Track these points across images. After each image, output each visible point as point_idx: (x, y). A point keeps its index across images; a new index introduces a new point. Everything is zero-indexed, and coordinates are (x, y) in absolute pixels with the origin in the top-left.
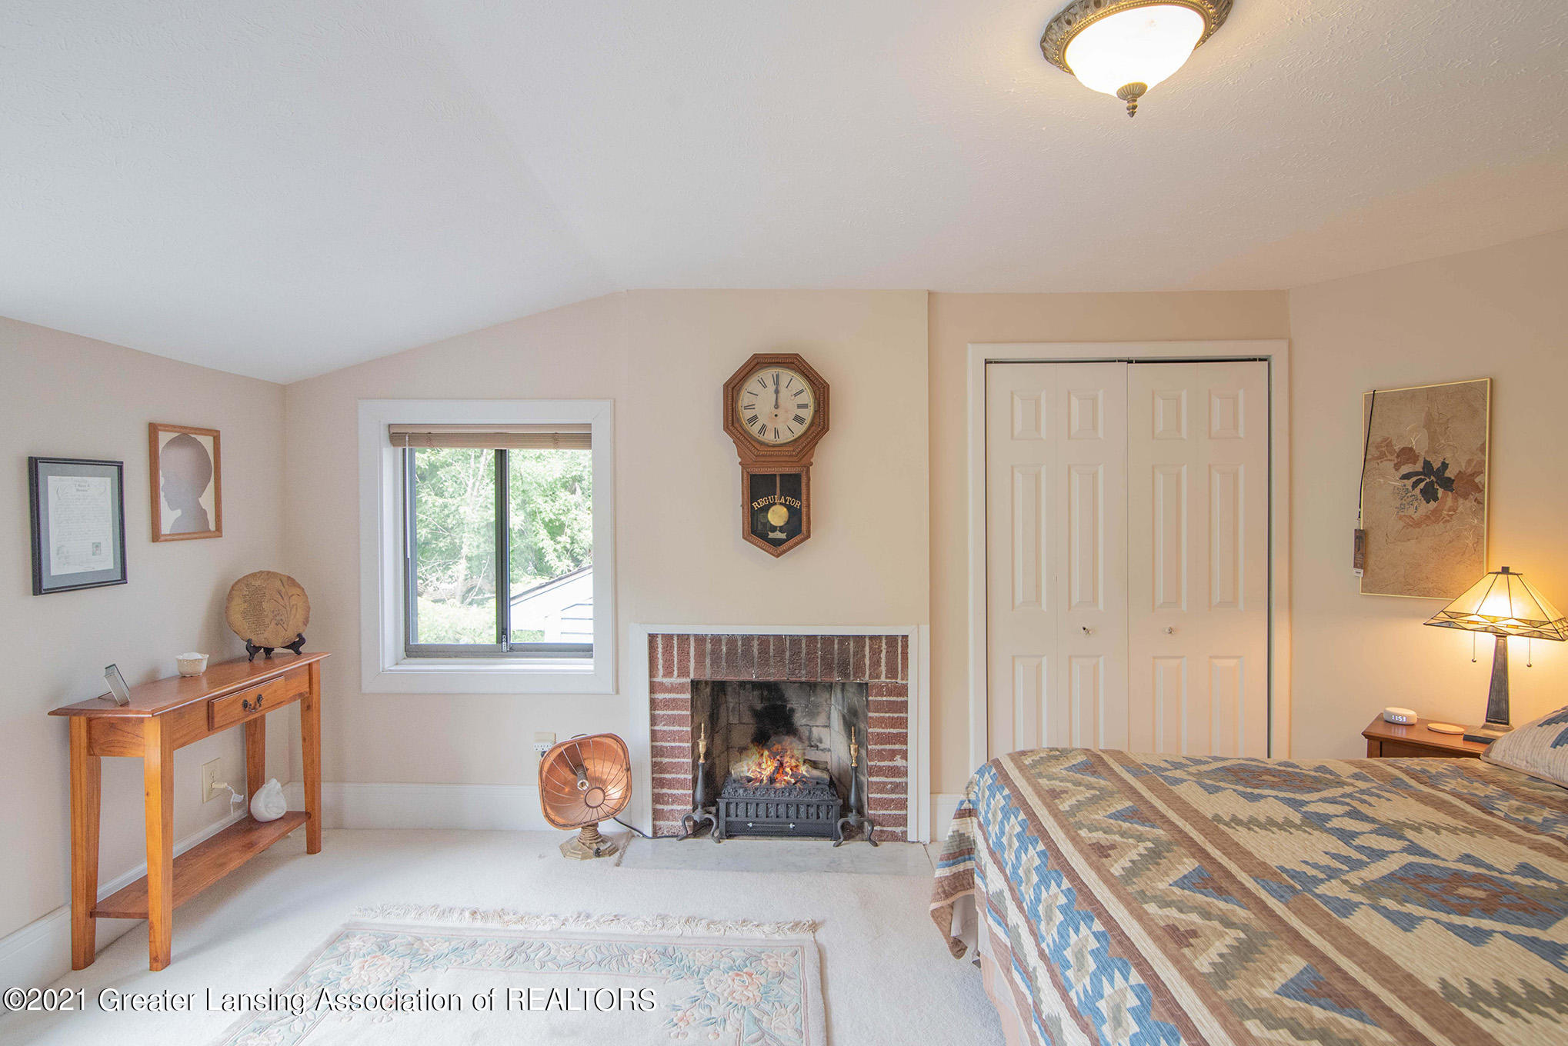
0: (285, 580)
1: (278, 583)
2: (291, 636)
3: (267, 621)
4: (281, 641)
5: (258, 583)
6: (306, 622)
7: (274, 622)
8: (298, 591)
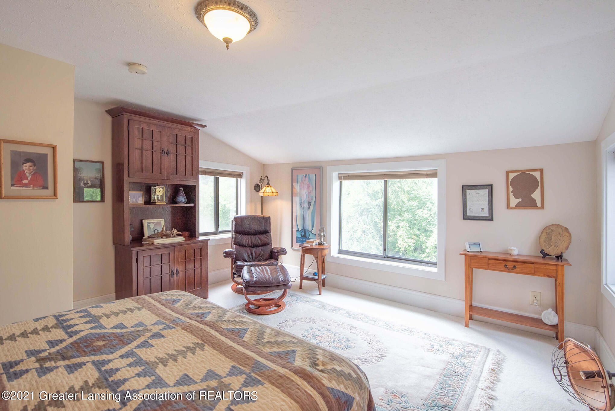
0: (564, 228)
1: (560, 230)
2: (558, 252)
3: (552, 244)
4: (554, 253)
5: (552, 228)
6: (567, 248)
7: (554, 245)
8: (567, 234)
